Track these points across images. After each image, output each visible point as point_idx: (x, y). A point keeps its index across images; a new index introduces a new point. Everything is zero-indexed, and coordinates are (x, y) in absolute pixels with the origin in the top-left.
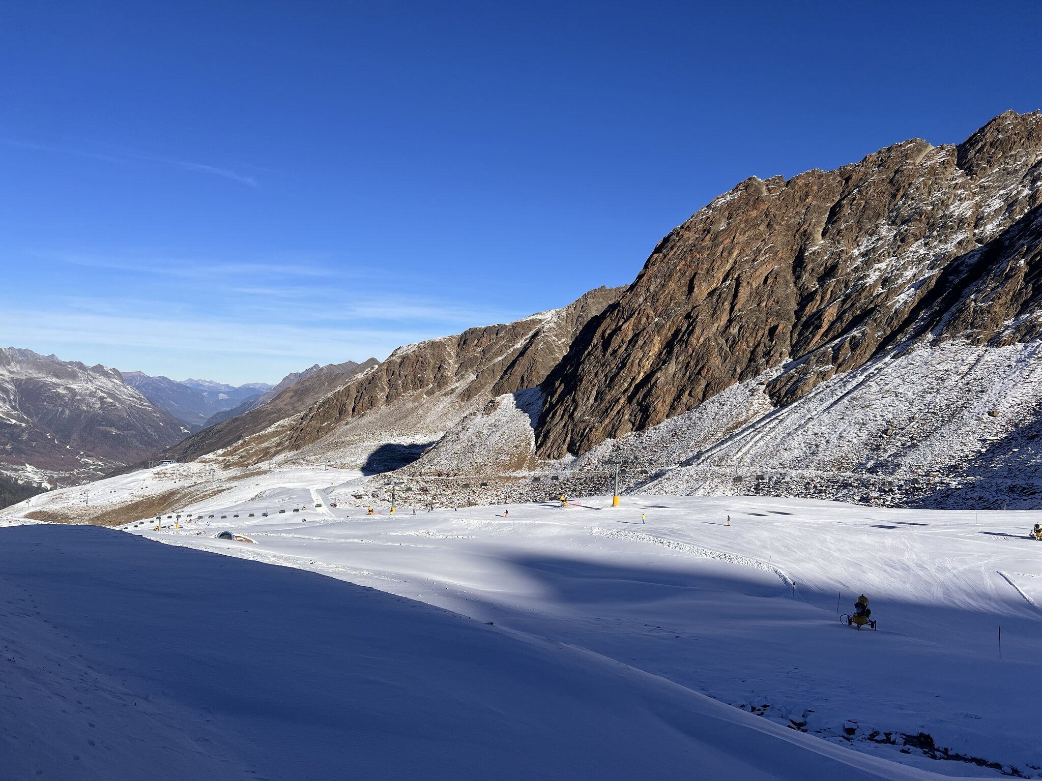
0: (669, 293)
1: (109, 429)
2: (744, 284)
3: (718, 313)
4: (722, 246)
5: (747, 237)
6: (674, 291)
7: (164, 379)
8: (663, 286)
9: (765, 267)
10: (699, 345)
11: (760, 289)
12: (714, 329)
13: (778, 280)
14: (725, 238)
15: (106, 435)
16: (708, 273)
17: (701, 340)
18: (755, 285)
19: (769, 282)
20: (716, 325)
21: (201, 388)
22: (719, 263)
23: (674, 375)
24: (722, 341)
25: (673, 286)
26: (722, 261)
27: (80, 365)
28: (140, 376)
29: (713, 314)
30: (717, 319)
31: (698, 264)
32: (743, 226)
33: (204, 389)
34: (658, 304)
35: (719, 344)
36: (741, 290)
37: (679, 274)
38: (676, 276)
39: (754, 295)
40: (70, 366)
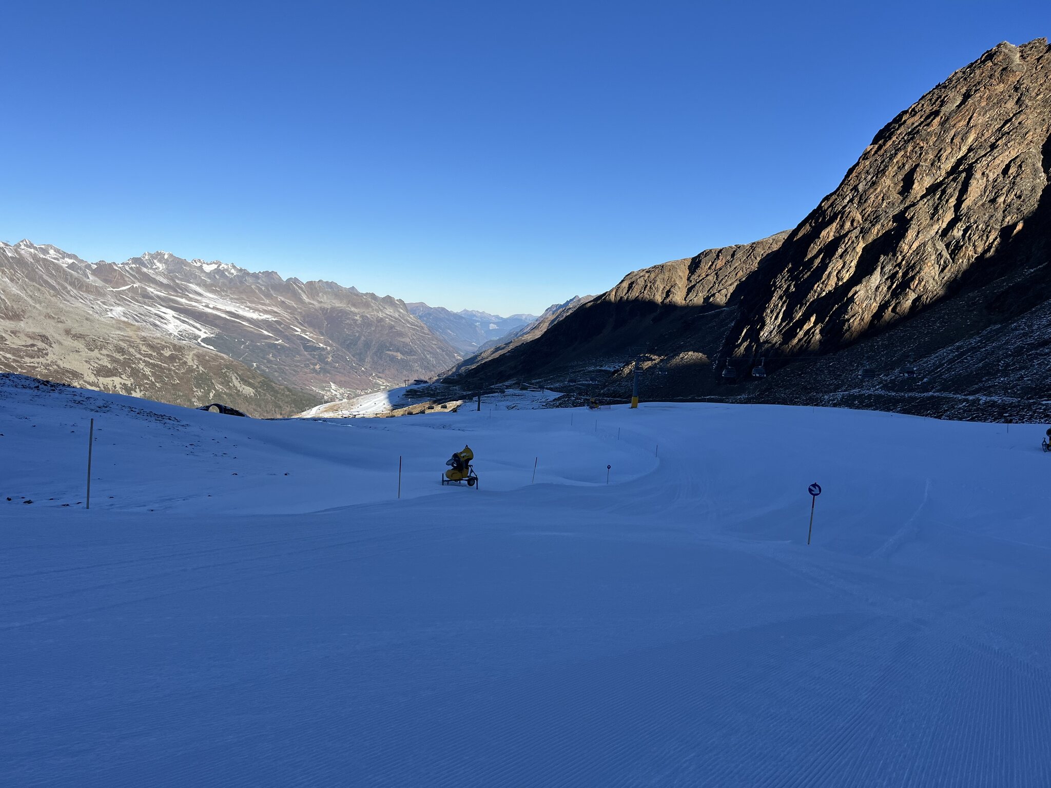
0: (881, 191)
1: (395, 354)
2: (978, 175)
3: (941, 212)
4: (954, 130)
5: (989, 118)
6: (888, 188)
7: (443, 309)
8: (874, 183)
9: (1007, 153)
10: (911, 252)
11: (998, 181)
12: (933, 233)
13: (1023, 169)
14: (957, 120)
15: (393, 359)
16: (932, 164)
17: (914, 246)
18: (992, 177)
19: (1010, 171)
20: (936, 227)
21: (475, 318)
22: (949, 150)
23: (878, 288)
24: (941, 246)
25: (888, 182)
26: (952, 149)
27: (373, 296)
28: (423, 307)
29: (933, 215)
30: (938, 219)
31: (921, 154)
32: (983, 104)
33: (477, 319)
34: (866, 205)
35: (937, 250)
36: (973, 182)
37: (896, 168)
38: (891, 171)
39: (990, 188)
40: (365, 297)
